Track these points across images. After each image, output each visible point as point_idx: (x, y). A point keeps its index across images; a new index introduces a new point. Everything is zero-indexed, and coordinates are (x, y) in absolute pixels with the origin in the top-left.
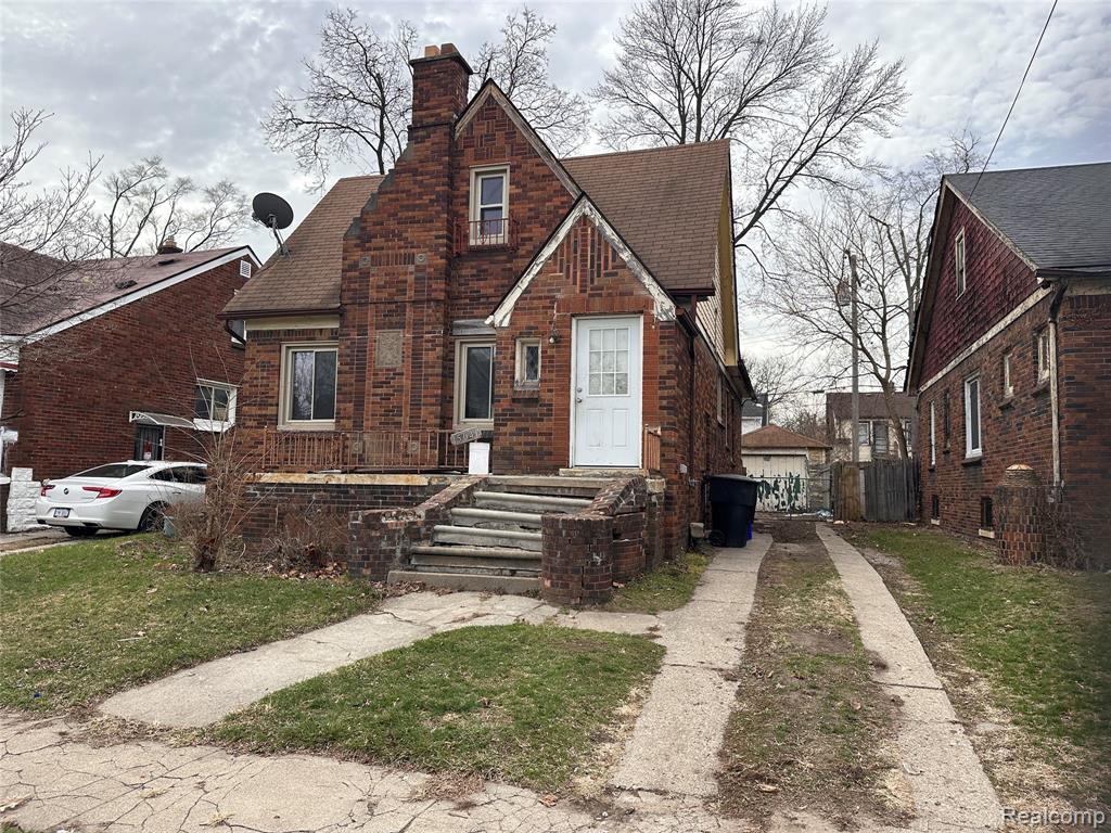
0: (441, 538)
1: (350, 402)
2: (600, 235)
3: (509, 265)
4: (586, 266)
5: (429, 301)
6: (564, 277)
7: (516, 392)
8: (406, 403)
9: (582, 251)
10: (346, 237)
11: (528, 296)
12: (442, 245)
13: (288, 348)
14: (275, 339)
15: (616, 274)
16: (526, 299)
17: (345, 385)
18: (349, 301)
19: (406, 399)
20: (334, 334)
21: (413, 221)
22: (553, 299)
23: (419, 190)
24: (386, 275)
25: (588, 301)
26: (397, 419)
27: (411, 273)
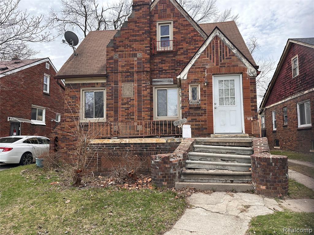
0: (189, 166)
1: (112, 111)
2: (223, 43)
3: (174, 58)
4: (218, 55)
5: (143, 71)
6: (209, 60)
7: (190, 105)
8: (136, 111)
9: (216, 49)
10: (107, 47)
11: (194, 67)
12: (148, 50)
13: (83, 90)
14: (77, 87)
15: (231, 58)
16: (193, 68)
17: (110, 104)
18: (110, 72)
19: (135, 109)
20: (103, 85)
21: (136, 41)
22: (205, 68)
23: (137, 29)
24: (125, 61)
25: (219, 69)
26: (132, 117)
27: (136, 61)
